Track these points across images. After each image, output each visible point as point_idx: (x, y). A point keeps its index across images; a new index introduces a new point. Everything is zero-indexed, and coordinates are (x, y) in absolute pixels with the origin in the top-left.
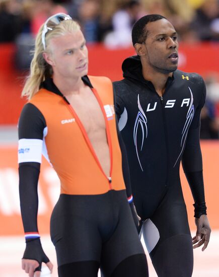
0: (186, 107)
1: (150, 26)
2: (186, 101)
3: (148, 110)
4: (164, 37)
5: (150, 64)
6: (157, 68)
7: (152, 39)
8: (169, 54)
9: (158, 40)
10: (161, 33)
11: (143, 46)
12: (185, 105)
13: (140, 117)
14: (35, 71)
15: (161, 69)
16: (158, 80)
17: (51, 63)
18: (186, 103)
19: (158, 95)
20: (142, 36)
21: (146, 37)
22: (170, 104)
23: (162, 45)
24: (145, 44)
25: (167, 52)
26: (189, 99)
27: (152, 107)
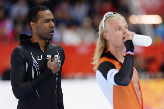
1: (41, 13)
2: (56, 56)
3: (38, 60)
4: (48, 21)
5: (38, 34)
6: (41, 37)
7: (42, 21)
8: (50, 30)
9: (45, 22)
10: (47, 18)
11: (35, 24)
13: (35, 64)
15: (44, 38)
16: (42, 43)
20: (36, 18)
21: (38, 19)
23: (47, 25)
24: (37, 23)
25: (49, 29)
27: (40, 58)
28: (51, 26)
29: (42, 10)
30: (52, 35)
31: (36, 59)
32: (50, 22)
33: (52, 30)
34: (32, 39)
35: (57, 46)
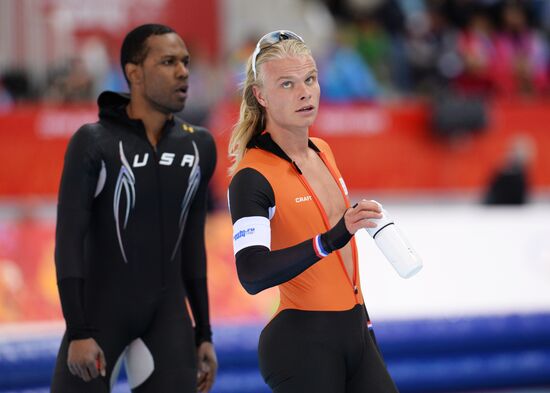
0: (188, 169)
1: (153, 40)
2: (188, 159)
3: (136, 164)
4: (172, 60)
5: (145, 96)
6: (154, 105)
7: (155, 60)
9: (164, 63)
10: (169, 54)
11: (139, 68)
12: (187, 164)
13: (124, 174)
14: (246, 116)
15: (160, 106)
16: (153, 121)
17: (263, 103)
18: (188, 161)
19: (149, 143)
22: (167, 159)
23: (168, 71)
24: (142, 66)
25: (175, 82)
26: (192, 157)
27: (140, 160)
28: (179, 75)
29: (156, 34)
30: (183, 100)
31: (131, 163)
32: (176, 65)
33: (182, 84)
34: (131, 108)
35: (196, 132)
